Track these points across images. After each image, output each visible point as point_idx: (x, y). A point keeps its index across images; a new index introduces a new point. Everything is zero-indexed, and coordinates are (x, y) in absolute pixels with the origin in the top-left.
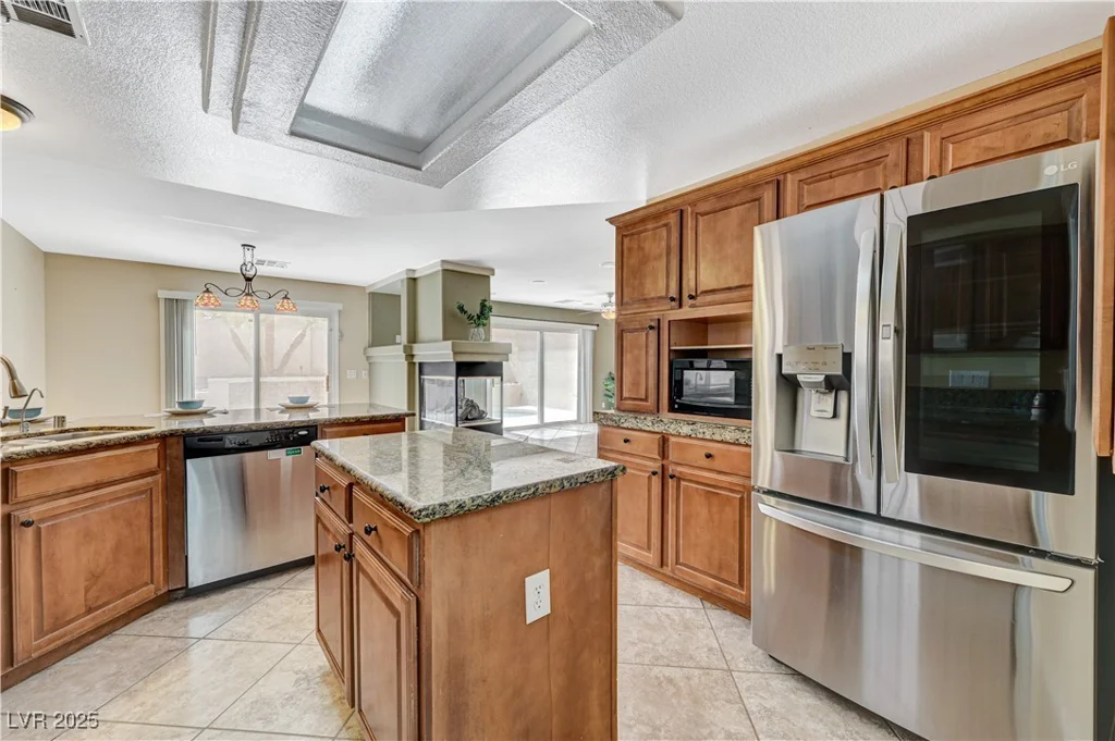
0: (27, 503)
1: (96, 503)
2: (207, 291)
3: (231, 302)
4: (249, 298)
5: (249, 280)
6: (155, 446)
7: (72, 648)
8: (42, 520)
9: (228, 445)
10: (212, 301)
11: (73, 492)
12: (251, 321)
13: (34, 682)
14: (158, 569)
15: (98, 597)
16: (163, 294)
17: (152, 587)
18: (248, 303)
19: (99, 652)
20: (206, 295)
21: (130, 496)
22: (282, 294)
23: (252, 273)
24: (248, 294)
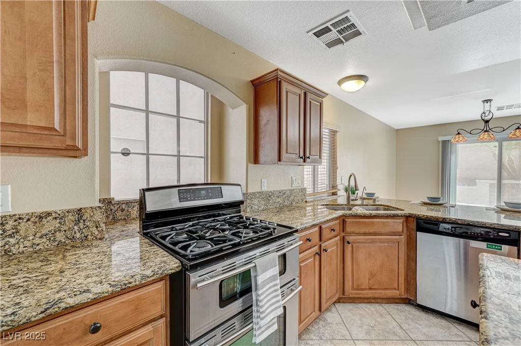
0: (350, 234)
1: (373, 242)
2: (459, 134)
3: (475, 138)
4: (486, 133)
5: (487, 122)
6: (401, 220)
7: (365, 300)
8: (354, 242)
9: (441, 229)
10: (461, 139)
11: (365, 234)
12: (495, 147)
13: (350, 306)
14: (402, 284)
15: (374, 285)
16: (441, 139)
17: (398, 292)
18: (486, 136)
19: (373, 309)
20: (457, 136)
21: (388, 242)
22: (515, 127)
23: (489, 117)
24: (486, 131)
